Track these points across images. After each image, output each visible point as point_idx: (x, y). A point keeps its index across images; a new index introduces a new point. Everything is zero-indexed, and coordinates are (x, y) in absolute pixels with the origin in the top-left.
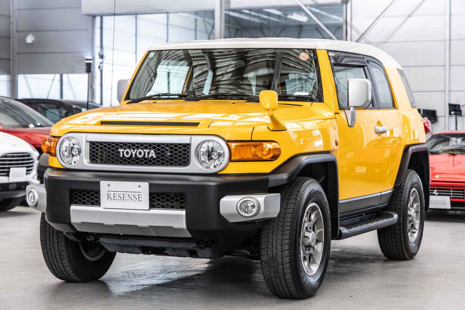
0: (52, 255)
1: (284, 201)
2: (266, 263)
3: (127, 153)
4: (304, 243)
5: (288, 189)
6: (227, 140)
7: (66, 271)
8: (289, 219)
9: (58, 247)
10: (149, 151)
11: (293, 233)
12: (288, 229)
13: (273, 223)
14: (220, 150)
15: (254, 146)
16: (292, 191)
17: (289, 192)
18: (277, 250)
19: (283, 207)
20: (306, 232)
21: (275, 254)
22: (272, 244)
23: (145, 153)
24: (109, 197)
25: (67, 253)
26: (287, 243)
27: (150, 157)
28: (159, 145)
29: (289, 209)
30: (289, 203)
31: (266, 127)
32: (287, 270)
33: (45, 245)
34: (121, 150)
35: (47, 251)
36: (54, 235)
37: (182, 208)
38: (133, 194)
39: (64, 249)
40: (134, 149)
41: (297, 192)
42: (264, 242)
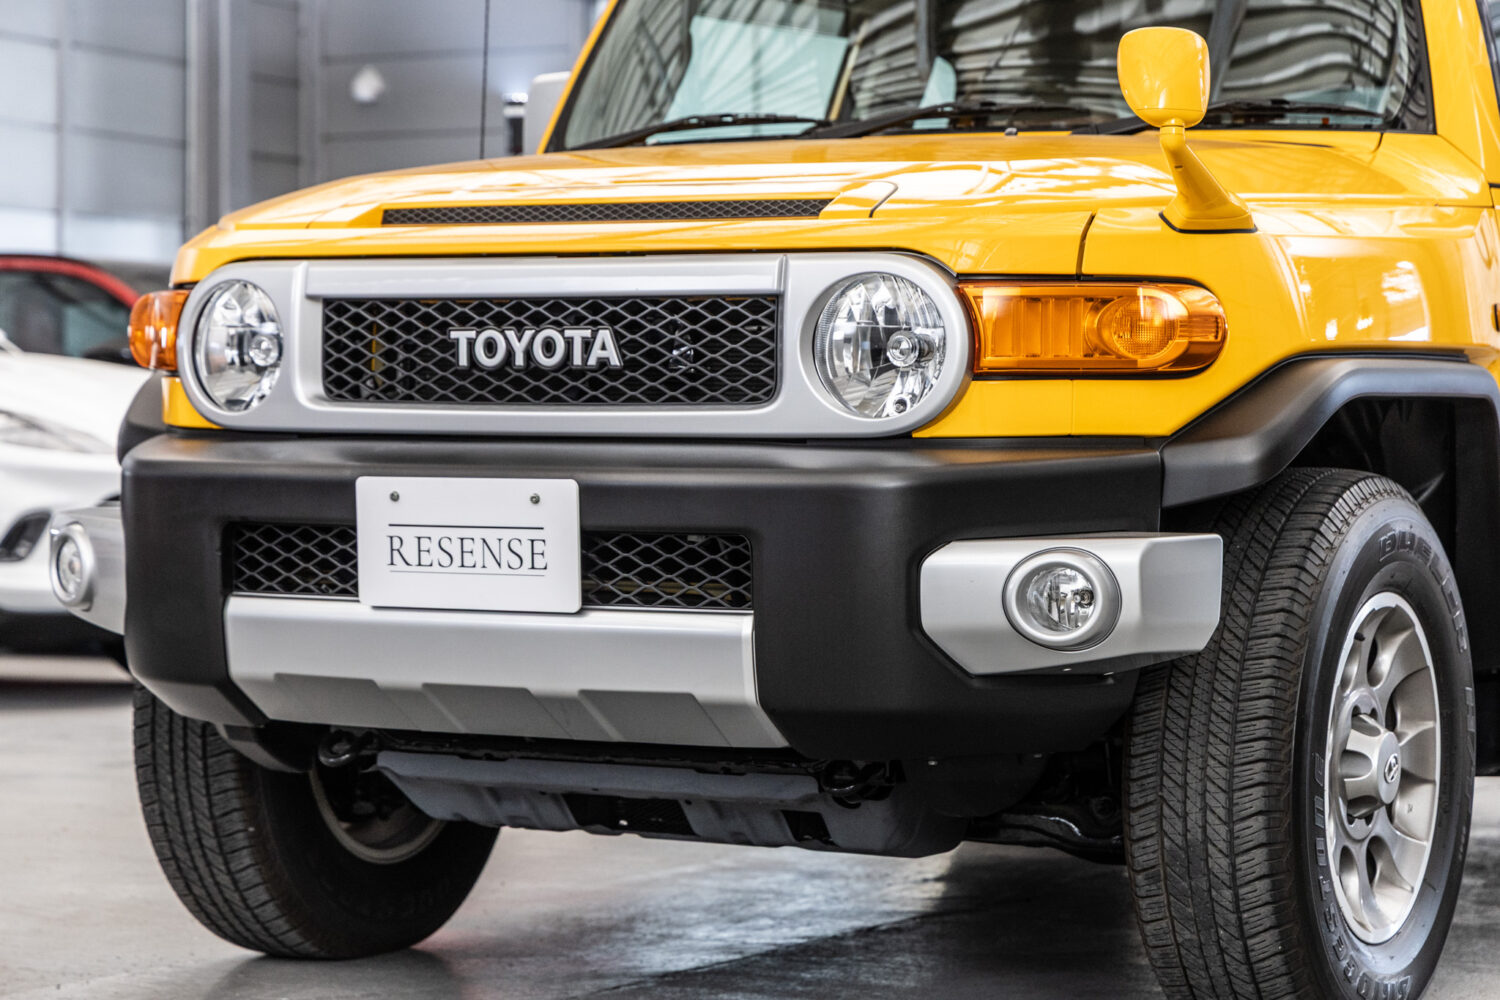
0: (184, 833)
1: (1244, 577)
2: (1153, 879)
3: (490, 347)
4: (1343, 785)
5: (1263, 519)
6: (959, 275)
7: (248, 907)
8: (1268, 662)
9: (208, 795)
10: (587, 333)
11: (1285, 731)
12: (1261, 712)
13: (1188, 682)
14: (927, 326)
15: (1091, 304)
16: (1282, 530)
17: (1270, 534)
18: (1208, 812)
19: (1237, 606)
20: (1354, 734)
21: (1196, 834)
22: (1184, 786)
23: (569, 342)
24: (396, 553)
25: (249, 821)
26: (1258, 778)
27: (592, 361)
28: (633, 303)
29: (1266, 617)
30: (1265, 584)
31: (1154, 213)
32: (1258, 911)
33: (153, 785)
34: (461, 336)
35: (162, 814)
36: (189, 741)
37: (737, 602)
38: (507, 535)
39: (235, 804)
40: (520, 328)
41: (1308, 534)
42: (1144, 773)
